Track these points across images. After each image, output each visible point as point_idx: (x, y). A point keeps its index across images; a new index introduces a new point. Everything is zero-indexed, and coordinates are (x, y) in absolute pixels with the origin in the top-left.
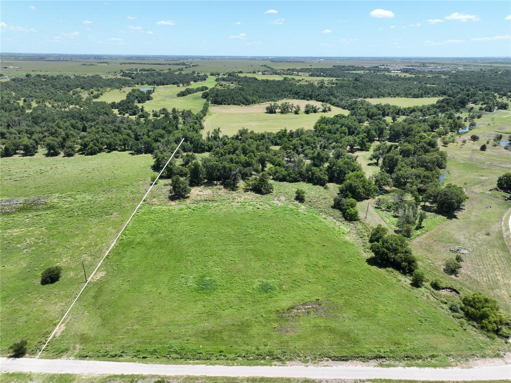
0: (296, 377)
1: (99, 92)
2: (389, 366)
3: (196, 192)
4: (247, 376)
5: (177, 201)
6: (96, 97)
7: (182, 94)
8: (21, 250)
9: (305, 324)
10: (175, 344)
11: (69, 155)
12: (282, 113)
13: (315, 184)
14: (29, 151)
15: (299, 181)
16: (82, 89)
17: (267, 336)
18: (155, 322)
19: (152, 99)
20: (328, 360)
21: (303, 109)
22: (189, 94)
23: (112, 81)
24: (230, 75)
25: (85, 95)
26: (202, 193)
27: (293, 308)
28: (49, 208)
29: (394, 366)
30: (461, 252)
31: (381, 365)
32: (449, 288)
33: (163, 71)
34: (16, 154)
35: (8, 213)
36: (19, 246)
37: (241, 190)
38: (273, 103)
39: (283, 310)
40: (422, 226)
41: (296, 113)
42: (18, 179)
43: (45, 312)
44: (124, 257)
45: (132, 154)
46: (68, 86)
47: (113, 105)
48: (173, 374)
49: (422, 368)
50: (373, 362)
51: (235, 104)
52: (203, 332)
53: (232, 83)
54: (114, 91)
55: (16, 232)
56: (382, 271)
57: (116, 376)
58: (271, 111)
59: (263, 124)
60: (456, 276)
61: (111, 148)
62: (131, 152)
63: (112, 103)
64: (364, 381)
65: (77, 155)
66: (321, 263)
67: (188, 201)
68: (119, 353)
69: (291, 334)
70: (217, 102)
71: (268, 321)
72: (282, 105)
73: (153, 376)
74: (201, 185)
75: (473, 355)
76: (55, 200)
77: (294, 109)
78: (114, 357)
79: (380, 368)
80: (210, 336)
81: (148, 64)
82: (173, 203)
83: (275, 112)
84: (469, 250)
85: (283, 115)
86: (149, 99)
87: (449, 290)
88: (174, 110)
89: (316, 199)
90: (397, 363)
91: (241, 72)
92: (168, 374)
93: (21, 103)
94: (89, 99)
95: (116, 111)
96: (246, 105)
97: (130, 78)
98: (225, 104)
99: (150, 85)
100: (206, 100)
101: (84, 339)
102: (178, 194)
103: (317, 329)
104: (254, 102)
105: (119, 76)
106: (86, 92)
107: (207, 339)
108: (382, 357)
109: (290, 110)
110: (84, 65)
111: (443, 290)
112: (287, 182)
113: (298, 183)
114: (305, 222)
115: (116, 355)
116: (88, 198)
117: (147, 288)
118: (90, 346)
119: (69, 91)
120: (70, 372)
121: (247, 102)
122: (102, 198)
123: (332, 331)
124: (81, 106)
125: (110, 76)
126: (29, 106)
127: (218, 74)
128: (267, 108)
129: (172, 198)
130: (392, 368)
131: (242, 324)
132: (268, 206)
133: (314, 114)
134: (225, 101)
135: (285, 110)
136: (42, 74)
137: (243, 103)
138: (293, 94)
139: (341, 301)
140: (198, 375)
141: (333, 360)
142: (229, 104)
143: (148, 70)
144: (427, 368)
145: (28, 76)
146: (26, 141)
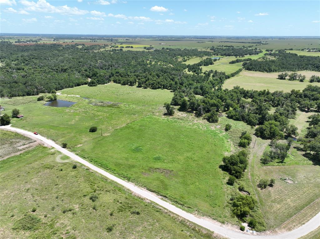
0: (127, 187)
1: (188, 59)
2: (164, 200)
3: (178, 114)
4: (112, 179)
5: (166, 116)
6: (185, 61)
7: (233, 62)
8: (95, 119)
9: (155, 175)
10: (105, 162)
11: (145, 88)
12: (290, 80)
13: (248, 124)
14: (131, 84)
15: (240, 120)
16: (181, 56)
17: (136, 173)
18: (107, 154)
19: (213, 64)
20: (145, 188)
21: (308, 78)
22: (237, 62)
23: (201, 52)
24: (279, 51)
25: (180, 59)
26: (181, 115)
27: (157, 169)
28: (117, 108)
29: (167, 202)
30: (286, 181)
31: (162, 199)
32: (248, 192)
33: (239, 47)
34: (128, 84)
35: (104, 107)
36: (96, 118)
37: (202, 118)
38: (284, 73)
39: (153, 168)
40: (284, 162)
41: (301, 81)
42: (118, 95)
43: (82, 139)
44: (122, 131)
45: (171, 92)
46: (175, 54)
47: (189, 66)
48: (93, 169)
49: (177, 208)
50: (160, 197)
51: (260, 71)
52: (116, 163)
53: (275, 57)
54: (197, 58)
55: (99, 113)
56: (222, 172)
57: (79, 162)
58: (282, 78)
59: (266, 85)
60: (261, 189)
61: (165, 87)
62: (172, 90)
63: (188, 65)
64: (148, 200)
65: (149, 89)
66: (195, 159)
67: (171, 117)
68: (86, 157)
69: (146, 176)
70: (249, 69)
71: (143, 169)
72: (293, 74)
73: (88, 167)
74: (185, 111)
75: (210, 216)
76: (122, 105)
77: (301, 78)
78: (84, 158)
79: (160, 200)
80: (118, 165)
81: (236, 42)
82: (163, 116)
83: (285, 79)
84: (294, 182)
85: (290, 81)
86: (211, 64)
87: (247, 193)
88: (216, 71)
89: (237, 132)
90: (170, 201)
91: (291, 49)
92: (92, 168)
93: (148, 62)
94: (180, 62)
95: (187, 70)
96: (268, 72)
97: (213, 51)
98: (253, 71)
99: (222, 56)
100: (243, 67)
101: (83, 150)
102: (170, 113)
103: (158, 179)
104: (275, 71)
105: (209, 50)
106: (182, 58)
107: (115, 165)
108: (166, 197)
109: (298, 79)
110: (198, 42)
111: (244, 192)
112: (233, 119)
113: (239, 122)
114: (214, 140)
115: (85, 158)
116: (134, 107)
117: (117, 143)
118: (82, 153)
119: (174, 57)
120: (70, 156)
121: (270, 71)
122: (138, 108)
123: (162, 182)
124: (173, 66)
125: (204, 50)
126: (150, 64)
127: (272, 51)
128: (279, 76)
129: (165, 114)
130: (165, 202)
131: (132, 166)
132: (206, 128)
133: (318, 83)
134: (254, 68)
135: (292, 78)
136: (169, 47)
137: (266, 71)
138: (314, 67)
139: (182, 174)
140: (99, 172)
141: (147, 189)
142: (256, 71)
143: (229, 47)
144: (179, 209)
145: (163, 48)
146: (131, 79)
